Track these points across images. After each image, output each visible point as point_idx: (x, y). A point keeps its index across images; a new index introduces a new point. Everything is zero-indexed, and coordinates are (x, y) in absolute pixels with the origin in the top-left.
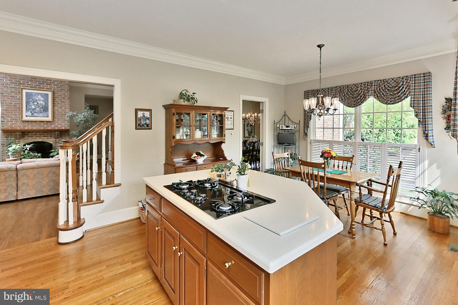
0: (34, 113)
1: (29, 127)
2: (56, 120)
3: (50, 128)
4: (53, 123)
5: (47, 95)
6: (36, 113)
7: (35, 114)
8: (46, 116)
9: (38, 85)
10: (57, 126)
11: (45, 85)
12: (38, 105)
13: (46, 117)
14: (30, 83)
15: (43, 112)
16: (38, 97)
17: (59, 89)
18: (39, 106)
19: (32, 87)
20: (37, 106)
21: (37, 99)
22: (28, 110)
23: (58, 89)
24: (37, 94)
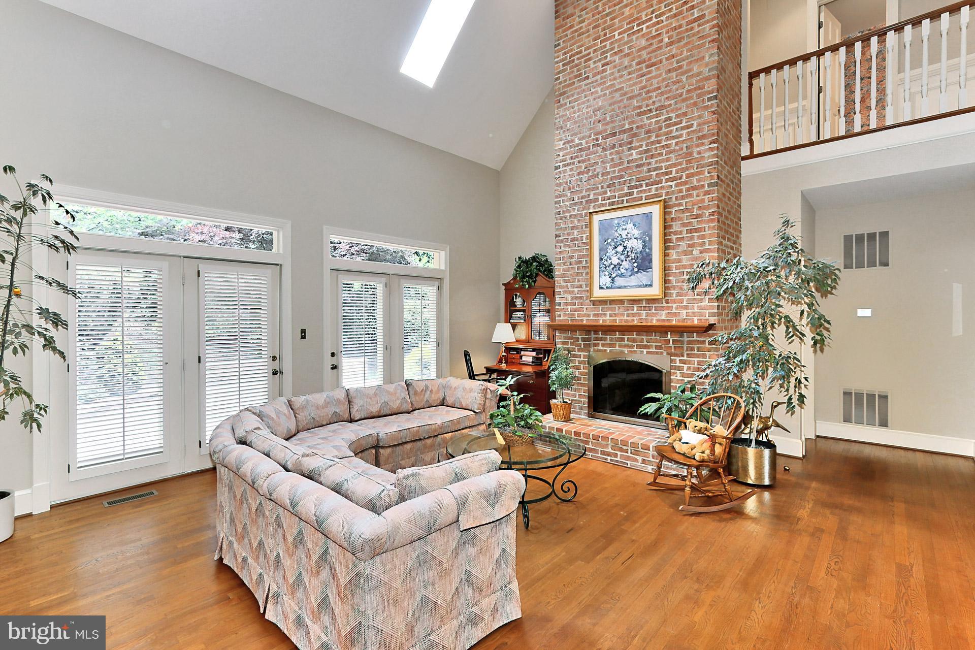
0: (617, 276)
1: (606, 319)
2: (674, 295)
3: (658, 320)
4: (664, 304)
5: (648, 216)
6: (621, 275)
7: (620, 281)
8: (645, 282)
9: (626, 195)
10: (675, 315)
11: (644, 188)
12: (626, 252)
13: (646, 286)
14: (609, 194)
15: (637, 272)
16: (626, 229)
17: (684, 188)
18: (629, 254)
19: (612, 204)
20: (623, 257)
21: (624, 234)
22: (603, 271)
23: (681, 191)
24: (623, 219)
